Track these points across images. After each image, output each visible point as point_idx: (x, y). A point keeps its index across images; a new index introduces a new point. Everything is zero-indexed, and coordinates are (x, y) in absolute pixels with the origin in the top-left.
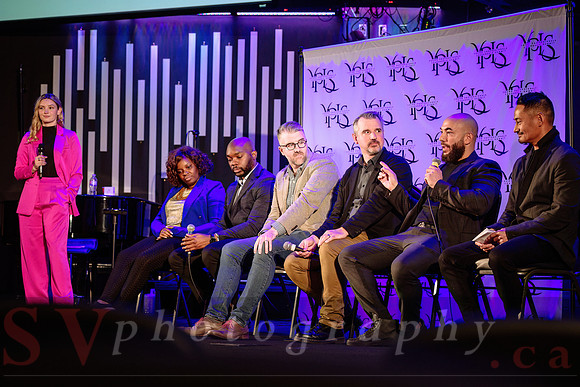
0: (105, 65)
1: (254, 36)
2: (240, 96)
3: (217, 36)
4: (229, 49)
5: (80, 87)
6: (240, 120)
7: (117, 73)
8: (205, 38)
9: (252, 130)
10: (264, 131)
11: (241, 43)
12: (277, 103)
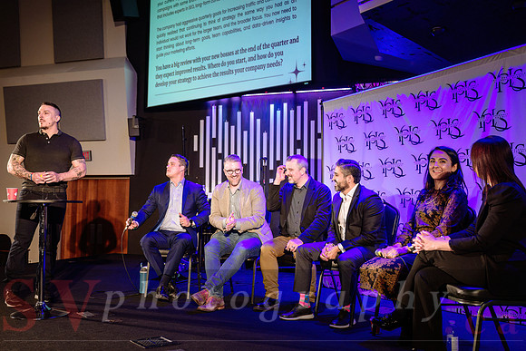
0: (227, 124)
1: (306, 104)
2: (299, 138)
3: (285, 105)
4: (292, 112)
5: (214, 136)
6: (299, 150)
7: (233, 127)
8: (279, 106)
11: (299, 108)
12: (319, 141)
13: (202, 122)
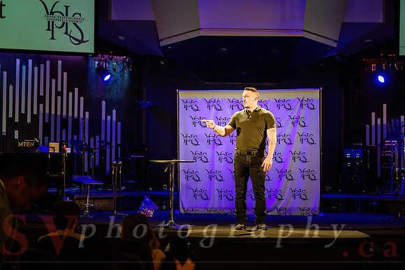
1: (48, 63)
2: (42, 94)
3: (30, 61)
4: (36, 68)
6: (41, 105)
8: (24, 62)
9: (47, 111)
10: (53, 112)
11: (42, 66)
12: (59, 98)
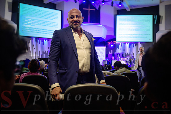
0: (36, 42)
3: (47, 40)
5: (33, 44)
13: (31, 41)
